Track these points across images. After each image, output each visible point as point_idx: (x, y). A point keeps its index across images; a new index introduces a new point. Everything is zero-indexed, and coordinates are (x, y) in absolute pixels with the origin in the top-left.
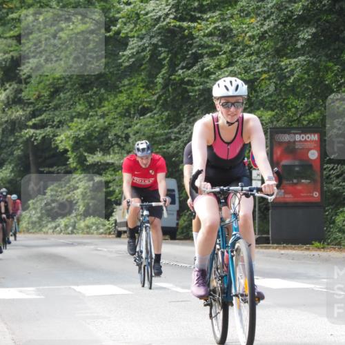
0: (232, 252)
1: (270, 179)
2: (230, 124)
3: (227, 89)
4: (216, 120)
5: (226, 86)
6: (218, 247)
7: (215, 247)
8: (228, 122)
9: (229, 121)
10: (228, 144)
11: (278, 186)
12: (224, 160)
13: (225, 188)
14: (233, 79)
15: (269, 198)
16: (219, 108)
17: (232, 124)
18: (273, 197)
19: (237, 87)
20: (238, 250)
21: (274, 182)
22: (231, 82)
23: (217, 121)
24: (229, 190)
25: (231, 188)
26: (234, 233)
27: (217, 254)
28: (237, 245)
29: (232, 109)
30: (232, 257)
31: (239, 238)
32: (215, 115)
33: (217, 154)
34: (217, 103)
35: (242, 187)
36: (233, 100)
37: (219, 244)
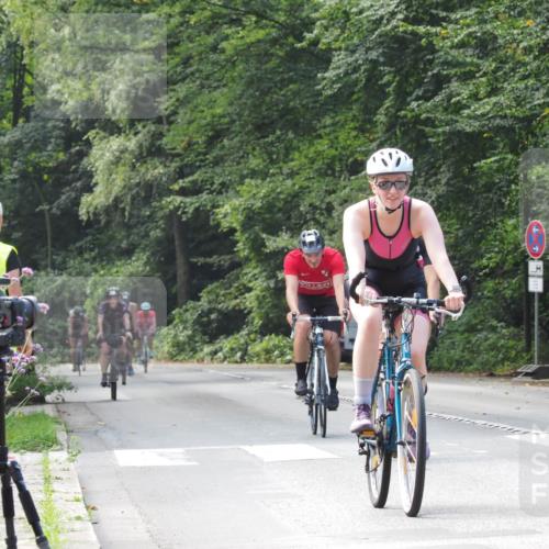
0: (400, 384)
1: (455, 290)
2: (390, 211)
3: (386, 164)
4: (372, 206)
5: (383, 160)
6: (382, 376)
7: (378, 377)
8: (387, 209)
9: (389, 207)
10: (390, 238)
11: (466, 300)
12: (386, 260)
13: (395, 299)
14: (393, 151)
15: (453, 315)
16: (376, 190)
17: (393, 211)
18: (459, 314)
19: (399, 160)
20: (407, 383)
21: (460, 295)
22: (390, 154)
23: (375, 207)
24: (399, 301)
25: (403, 299)
26: (404, 359)
27: (380, 385)
28: (407, 375)
29: (393, 190)
30: (399, 391)
31: (409, 367)
32: (371, 199)
33: (376, 251)
34: (372, 183)
35: (418, 298)
36: (393, 179)
37: (384, 373)
